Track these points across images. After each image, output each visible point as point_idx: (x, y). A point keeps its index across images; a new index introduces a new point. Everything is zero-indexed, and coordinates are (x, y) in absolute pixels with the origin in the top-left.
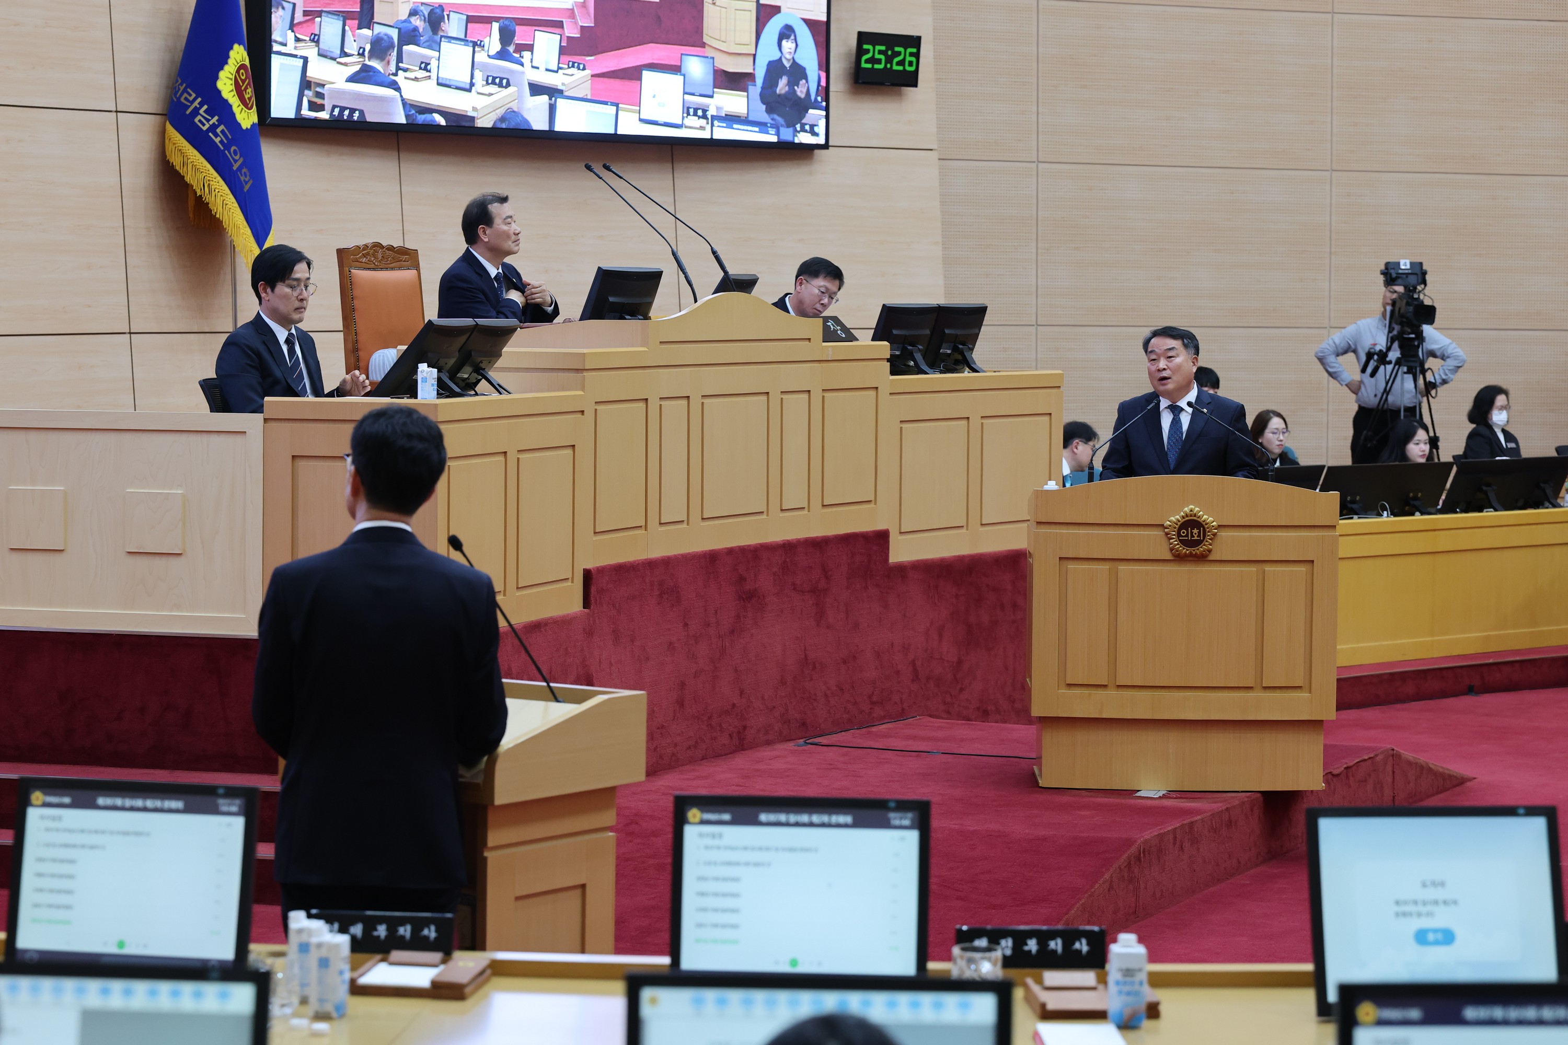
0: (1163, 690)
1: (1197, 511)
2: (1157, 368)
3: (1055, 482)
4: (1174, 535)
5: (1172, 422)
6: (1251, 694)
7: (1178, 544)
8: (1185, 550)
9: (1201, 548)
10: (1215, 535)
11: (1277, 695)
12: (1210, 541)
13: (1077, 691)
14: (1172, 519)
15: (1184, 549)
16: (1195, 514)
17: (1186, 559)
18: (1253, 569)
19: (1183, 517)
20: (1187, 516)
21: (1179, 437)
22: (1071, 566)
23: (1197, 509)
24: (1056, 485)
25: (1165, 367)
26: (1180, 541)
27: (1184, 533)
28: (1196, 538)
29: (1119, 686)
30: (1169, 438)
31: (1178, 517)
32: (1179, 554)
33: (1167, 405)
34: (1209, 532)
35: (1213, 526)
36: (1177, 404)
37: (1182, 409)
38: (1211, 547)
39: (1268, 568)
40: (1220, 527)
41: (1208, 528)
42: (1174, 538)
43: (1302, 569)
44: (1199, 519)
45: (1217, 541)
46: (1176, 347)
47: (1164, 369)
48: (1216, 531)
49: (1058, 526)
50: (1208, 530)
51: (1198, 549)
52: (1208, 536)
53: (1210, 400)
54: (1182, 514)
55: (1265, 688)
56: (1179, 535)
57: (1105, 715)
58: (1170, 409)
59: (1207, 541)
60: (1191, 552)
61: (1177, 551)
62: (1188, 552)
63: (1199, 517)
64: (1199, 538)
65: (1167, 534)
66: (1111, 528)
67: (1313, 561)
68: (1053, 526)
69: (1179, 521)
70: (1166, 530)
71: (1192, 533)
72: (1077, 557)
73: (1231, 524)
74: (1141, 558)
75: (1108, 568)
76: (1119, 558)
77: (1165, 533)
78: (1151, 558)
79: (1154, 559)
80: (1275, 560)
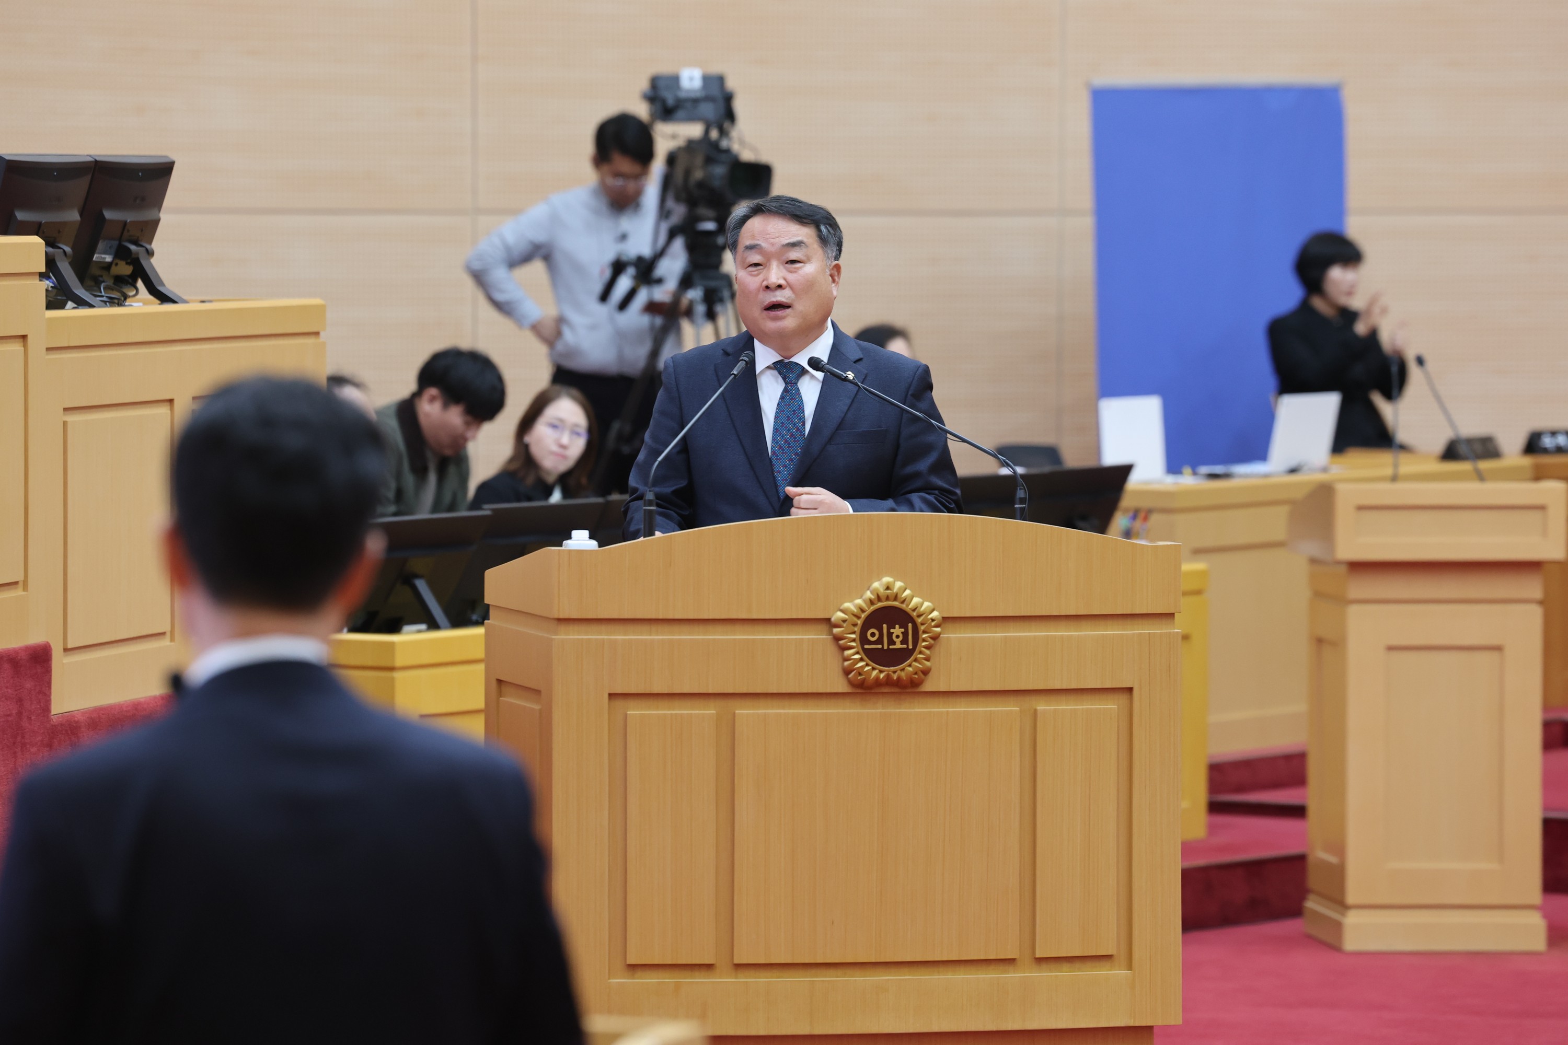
0: (832, 971)
1: (900, 588)
2: (765, 283)
3: (589, 532)
4: (854, 640)
5: (782, 398)
6: (1012, 976)
7: (861, 660)
9: (910, 665)
10: (935, 638)
11: (1065, 974)
12: (927, 652)
13: (650, 980)
14: (847, 605)
15: (874, 669)
18: (1011, 708)
19: (872, 602)
20: (879, 599)
22: (635, 711)
23: (899, 584)
24: (591, 538)
25: (782, 282)
28: (898, 646)
29: (739, 966)
30: (776, 430)
31: (859, 601)
32: (864, 680)
34: (924, 632)
35: (933, 620)
36: (794, 359)
37: (803, 372)
39: (1043, 706)
40: (946, 620)
41: (922, 624)
42: (851, 648)
43: (1111, 706)
44: (903, 606)
45: (941, 650)
46: (805, 240)
48: (938, 629)
49: (603, 628)
50: (923, 628)
52: (924, 640)
54: (868, 594)
55: (1040, 961)
56: (863, 640)
59: (921, 653)
60: (888, 676)
61: (860, 674)
62: (882, 676)
63: (903, 602)
64: (905, 646)
65: (837, 639)
66: (719, 628)
67: (1130, 690)
68: (594, 627)
69: (863, 611)
70: (836, 630)
71: (890, 635)
72: (648, 692)
73: (968, 615)
74: (784, 691)
75: (713, 713)
76: (737, 691)
77: (831, 637)
78: (805, 691)
79: (810, 691)
80: (1056, 688)
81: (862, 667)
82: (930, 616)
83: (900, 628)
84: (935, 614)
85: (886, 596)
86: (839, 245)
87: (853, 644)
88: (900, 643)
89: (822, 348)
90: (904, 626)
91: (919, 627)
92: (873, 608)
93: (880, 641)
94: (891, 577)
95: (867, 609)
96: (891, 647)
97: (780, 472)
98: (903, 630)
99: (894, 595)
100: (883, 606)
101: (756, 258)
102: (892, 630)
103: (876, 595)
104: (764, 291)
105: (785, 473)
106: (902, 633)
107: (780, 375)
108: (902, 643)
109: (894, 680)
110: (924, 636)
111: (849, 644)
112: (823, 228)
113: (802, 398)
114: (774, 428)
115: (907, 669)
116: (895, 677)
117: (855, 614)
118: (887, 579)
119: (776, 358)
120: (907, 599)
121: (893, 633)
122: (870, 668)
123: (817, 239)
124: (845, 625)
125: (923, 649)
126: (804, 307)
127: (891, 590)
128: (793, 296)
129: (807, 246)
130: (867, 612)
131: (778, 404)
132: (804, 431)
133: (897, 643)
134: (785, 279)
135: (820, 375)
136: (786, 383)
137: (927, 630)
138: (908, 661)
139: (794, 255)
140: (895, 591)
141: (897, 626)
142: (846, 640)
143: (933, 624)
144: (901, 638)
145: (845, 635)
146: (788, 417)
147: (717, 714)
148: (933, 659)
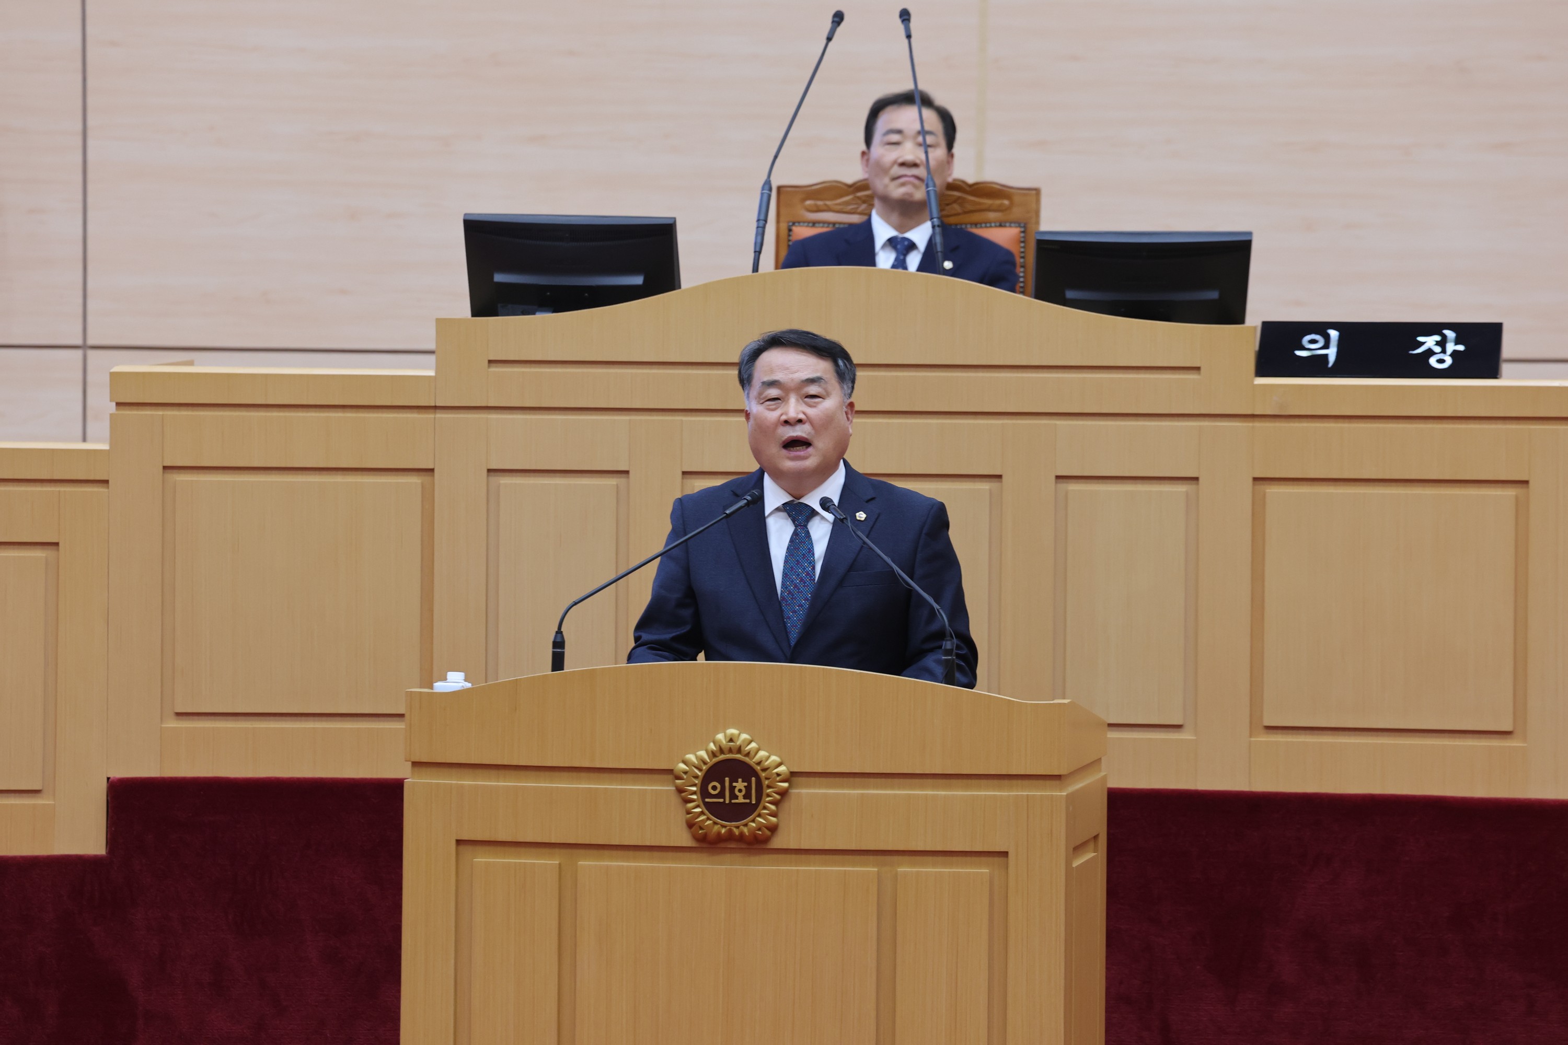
1: (745, 740)
3: (462, 674)
4: (694, 793)
5: (792, 541)
8: (719, 827)
9: (753, 821)
10: (784, 794)
12: (773, 807)
17: (722, 845)
18: (868, 869)
19: (714, 754)
20: (721, 751)
21: (808, 574)
22: (481, 859)
24: (465, 681)
27: (714, 788)
28: (741, 800)
30: (785, 575)
31: (703, 754)
33: (779, 503)
34: (769, 787)
35: (778, 775)
36: (803, 500)
37: (813, 513)
39: (906, 869)
40: (793, 776)
41: (767, 779)
42: (692, 801)
43: (981, 871)
44: (747, 759)
45: (790, 805)
48: (786, 785)
50: (767, 782)
51: (746, 825)
52: (768, 795)
54: (712, 746)
56: (704, 793)
59: (765, 808)
60: (730, 831)
61: (701, 828)
62: (723, 831)
63: (748, 754)
64: (748, 801)
65: (680, 791)
66: (563, 776)
67: (1005, 854)
68: (445, 772)
69: (705, 763)
70: (678, 781)
71: (732, 789)
72: (493, 840)
74: (626, 843)
75: (556, 863)
76: (579, 842)
77: (674, 788)
78: (648, 844)
79: (653, 844)
80: (919, 849)
82: (776, 771)
83: (743, 782)
84: (782, 769)
86: (853, 382)
87: (694, 797)
88: (742, 797)
89: (833, 487)
92: (715, 760)
93: (721, 794)
94: (738, 729)
95: (708, 761)
96: (733, 801)
97: (789, 618)
98: (746, 784)
99: (739, 746)
101: (773, 392)
102: (734, 784)
106: (745, 787)
107: (790, 517)
108: (745, 797)
109: (735, 835)
112: (840, 363)
113: (812, 541)
114: (783, 572)
115: (751, 825)
116: (736, 832)
118: (732, 731)
119: (786, 498)
120: (751, 752)
121: (735, 787)
122: (711, 822)
123: (835, 374)
124: (685, 777)
125: (768, 804)
126: (823, 445)
128: (813, 432)
129: (826, 382)
131: (788, 548)
132: (814, 575)
133: (739, 798)
135: (830, 517)
137: (771, 785)
138: (751, 817)
140: (738, 743)
141: (740, 780)
143: (778, 779)
146: (797, 561)
147: (560, 864)
148: (780, 815)
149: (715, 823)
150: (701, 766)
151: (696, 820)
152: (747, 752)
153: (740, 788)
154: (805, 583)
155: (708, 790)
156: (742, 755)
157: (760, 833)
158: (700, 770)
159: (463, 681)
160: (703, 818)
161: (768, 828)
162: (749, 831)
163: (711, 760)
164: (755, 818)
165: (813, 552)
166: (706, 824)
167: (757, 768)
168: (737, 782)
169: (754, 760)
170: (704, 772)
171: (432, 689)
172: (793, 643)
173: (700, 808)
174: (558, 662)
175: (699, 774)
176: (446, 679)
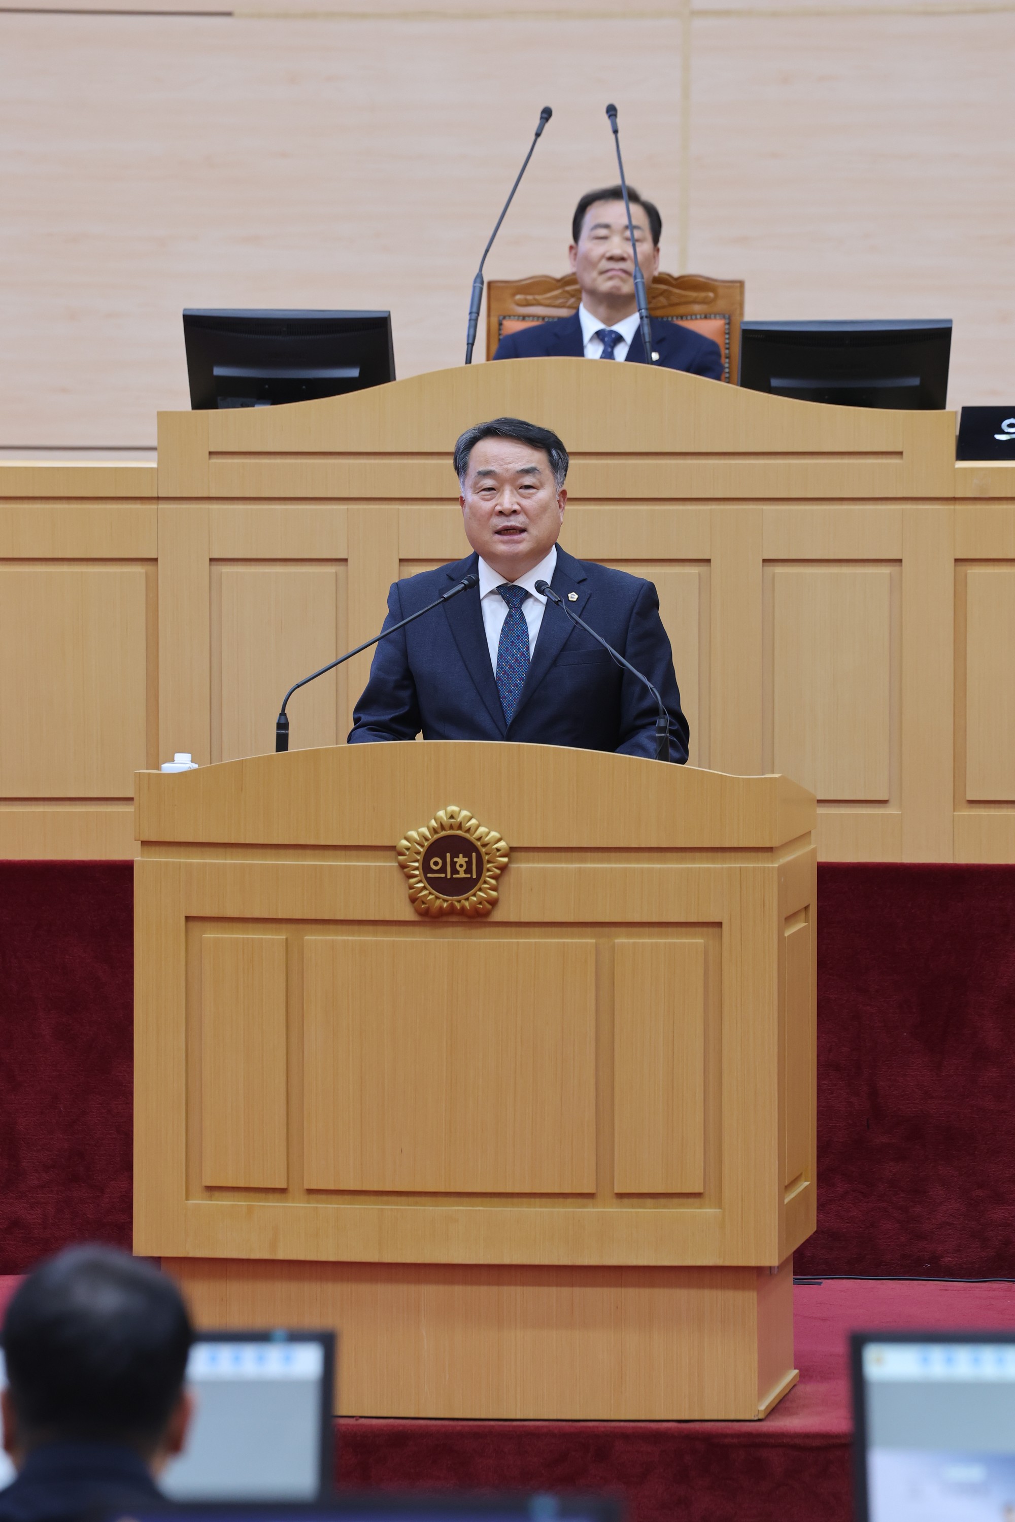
1: (465, 817)
3: (189, 755)
4: (416, 868)
5: (506, 622)
6: (589, 1211)
8: (442, 902)
9: (474, 895)
10: (503, 868)
11: (647, 1212)
12: (493, 882)
13: (225, 1202)
14: (413, 834)
16: (461, 823)
17: (445, 919)
18: (586, 941)
19: (435, 831)
20: (443, 827)
21: (522, 654)
22: (210, 935)
24: (192, 761)
26: (429, 880)
27: (436, 863)
28: (462, 875)
29: (310, 1191)
30: (500, 656)
31: (424, 830)
34: (489, 862)
35: (498, 850)
37: (527, 595)
38: (494, 893)
39: (622, 940)
40: (512, 851)
41: (487, 854)
42: (414, 876)
43: (696, 941)
44: (467, 835)
45: (510, 879)
47: (515, 512)
48: (505, 860)
50: (487, 857)
51: (467, 899)
52: (488, 870)
53: (582, 575)
54: (433, 823)
55: (620, 1196)
56: (426, 868)
57: (282, 1254)
58: (500, 593)
59: (485, 882)
60: (452, 905)
61: (424, 903)
62: (445, 905)
63: (468, 831)
64: (469, 876)
65: (403, 866)
66: (289, 853)
67: (719, 925)
68: (173, 850)
69: (427, 839)
70: (401, 858)
71: (453, 864)
72: (221, 915)
73: (539, 845)
74: (351, 918)
75: (283, 939)
76: (305, 917)
77: (397, 864)
78: (372, 918)
79: (377, 918)
80: (636, 920)
81: (425, 896)
83: (463, 857)
84: (502, 844)
85: (449, 826)
86: (566, 470)
87: (417, 872)
90: (467, 855)
91: (483, 857)
92: (436, 836)
93: (443, 870)
94: (458, 806)
95: (430, 837)
96: (454, 876)
97: (505, 698)
98: (467, 859)
99: (458, 824)
100: (447, 835)
101: (488, 482)
102: (456, 860)
103: (440, 825)
104: (498, 515)
105: (511, 698)
106: (466, 862)
108: (466, 872)
110: (489, 865)
111: (412, 872)
112: (554, 453)
114: (498, 653)
115: (471, 899)
116: (458, 906)
117: (418, 842)
118: (453, 808)
119: (501, 581)
121: (457, 862)
123: (549, 464)
124: (407, 853)
125: (488, 879)
126: (536, 532)
127: (455, 819)
128: (527, 521)
129: (540, 472)
130: (430, 841)
131: (502, 629)
132: (529, 656)
133: (460, 873)
134: (518, 504)
136: (510, 609)
138: (472, 891)
139: (528, 480)
140: (459, 820)
141: (461, 856)
142: (409, 868)
143: (498, 854)
144: (465, 867)
145: (408, 863)
147: (287, 939)
148: (500, 889)
149: (437, 898)
150: (423, 842)
151: (419, 895)
152: (468, 828)
153: (461, 863)
154: (520, 663)
155: (430, 866)
156: (463, 832)
157: (481, 907)
158: (422, 846)
159: (190, 762)
160: (425, 892)
161: (489, 902)
162: (470, 905)
163: (432, 837)
164: (476, 892)
165: (528, 633)
166: (428, 899)
167: (478, 845)
168: (458, 857)
169: (474, 836)
170: (426, 848)
171: (161, 770)
172: (509, 722)
173: (423, 883)
174: (282, 743)
175: (421, 850)
176: (174, 761)
